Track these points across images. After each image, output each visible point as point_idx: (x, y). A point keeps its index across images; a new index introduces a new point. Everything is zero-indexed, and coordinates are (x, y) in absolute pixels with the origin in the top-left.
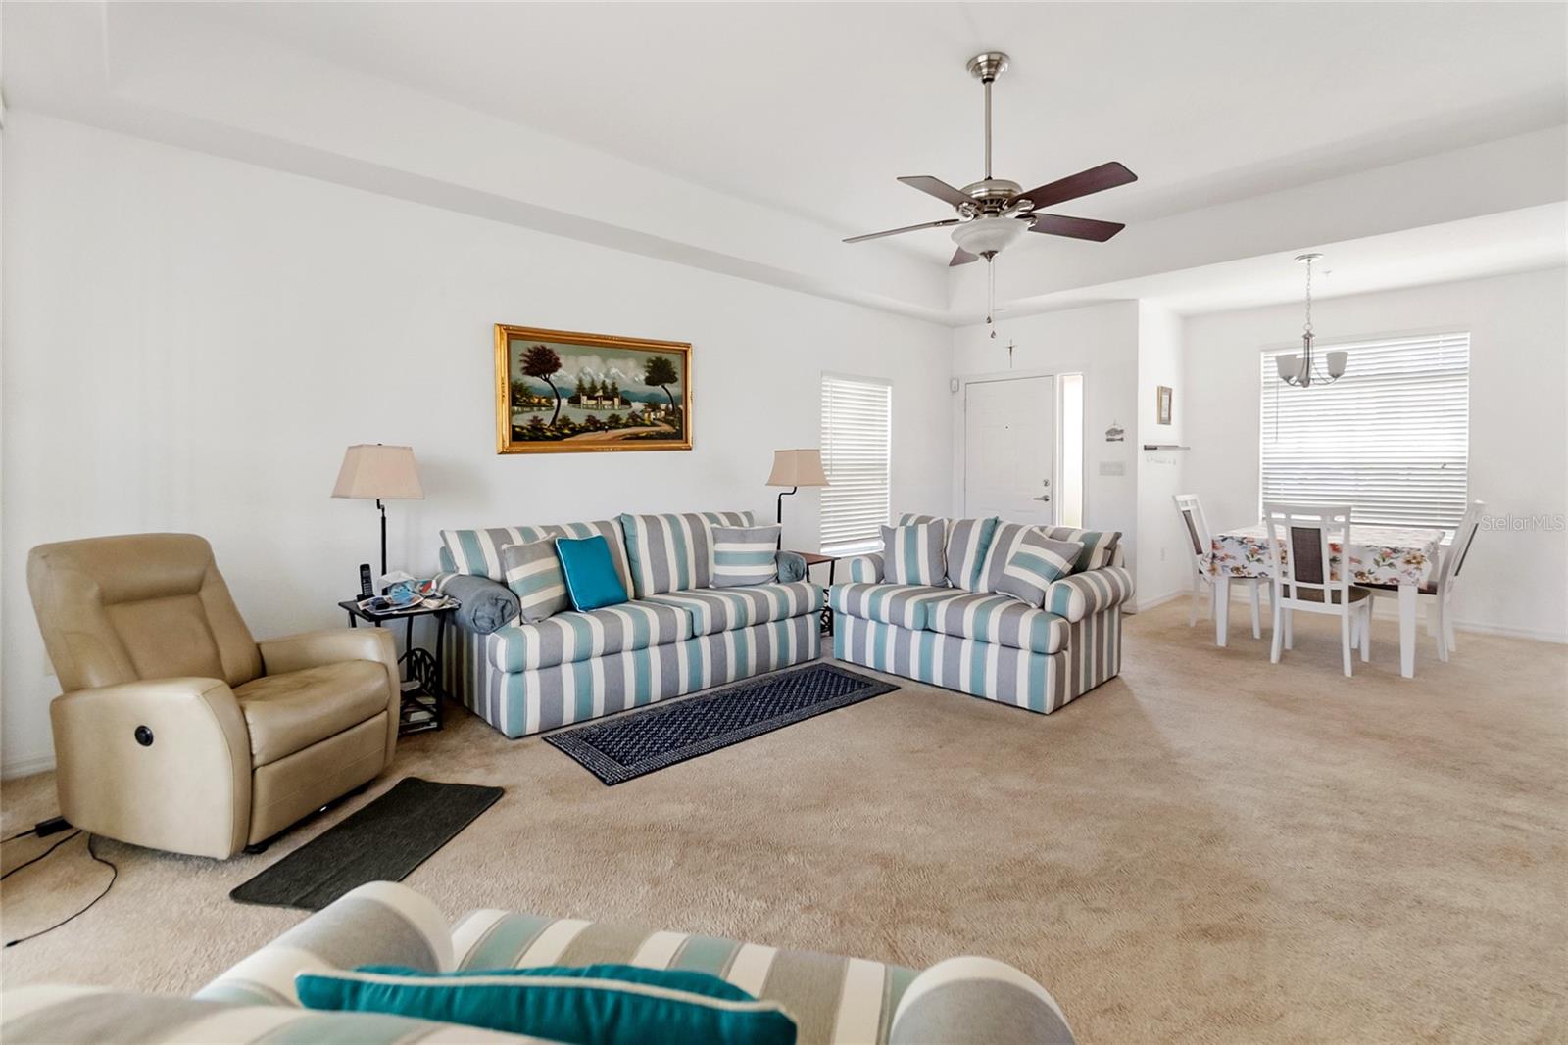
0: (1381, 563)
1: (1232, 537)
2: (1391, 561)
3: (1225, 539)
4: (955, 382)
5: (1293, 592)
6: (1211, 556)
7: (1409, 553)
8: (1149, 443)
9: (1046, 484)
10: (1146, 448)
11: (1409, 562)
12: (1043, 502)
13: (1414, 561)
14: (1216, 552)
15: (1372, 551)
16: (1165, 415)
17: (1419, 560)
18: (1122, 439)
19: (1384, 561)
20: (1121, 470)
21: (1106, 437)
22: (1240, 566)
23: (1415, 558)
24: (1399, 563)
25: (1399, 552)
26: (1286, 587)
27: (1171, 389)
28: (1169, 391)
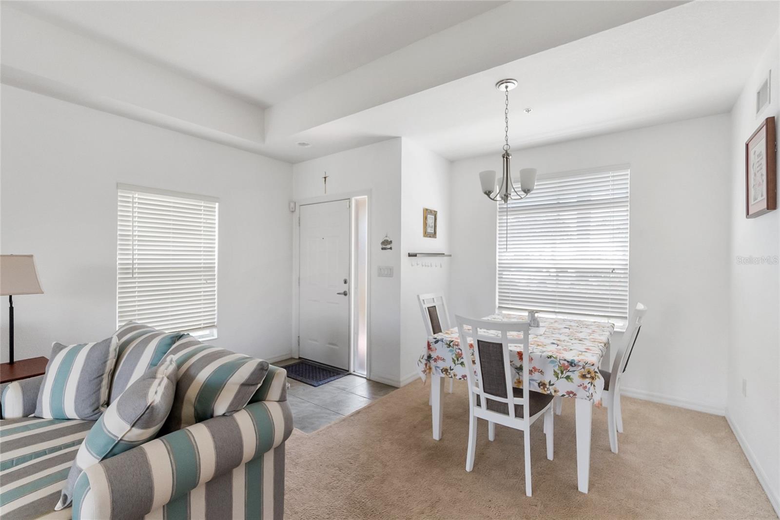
0: (560, 375)
1: (442, 340)
2: (568, 374)
3: (436, 342)
4: (292, 205)
5: (483, 402)
6: (426, 357)
7: (584, 368)
8: (412, 252)
9: (345, 282)
10: (410, 255)
11: (584, 376)
12: (343, 296)
13: (589, 376)
14: (430, 352)
15: (552, 362)
16: (430, 230)
17: (593, 375)
18: (391, 248)
19: (562, 373)
20: (390, 273)
21: (381, 246)
22: (448, 367)
23: (589, 373)
24: (575, 376)
25: (575, 365)
26: (478, 396)
27: (436, 212)
28: (435, 214)
